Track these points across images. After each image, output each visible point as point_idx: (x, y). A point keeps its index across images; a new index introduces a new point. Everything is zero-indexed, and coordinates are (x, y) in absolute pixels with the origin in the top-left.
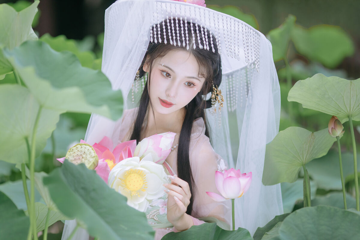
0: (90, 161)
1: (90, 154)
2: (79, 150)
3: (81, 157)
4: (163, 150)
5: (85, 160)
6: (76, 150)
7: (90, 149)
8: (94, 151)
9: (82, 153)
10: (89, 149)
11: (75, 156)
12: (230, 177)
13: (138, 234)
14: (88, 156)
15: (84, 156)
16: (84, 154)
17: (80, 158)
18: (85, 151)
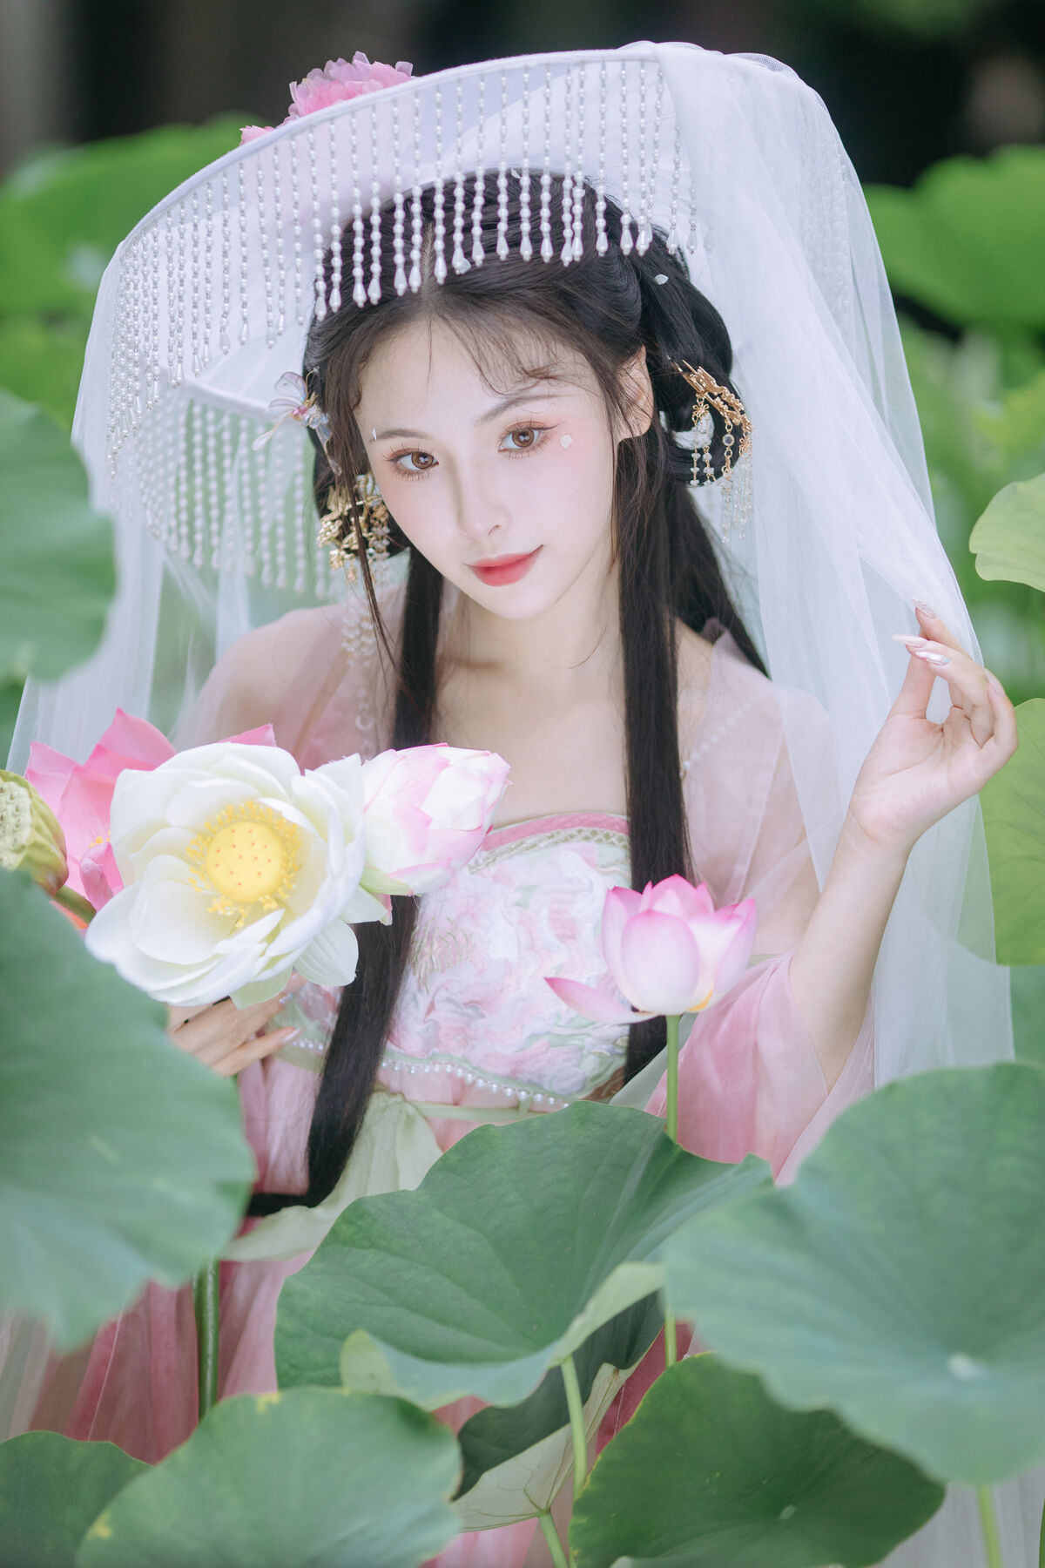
4: (433, 826)
12: (650, 912)
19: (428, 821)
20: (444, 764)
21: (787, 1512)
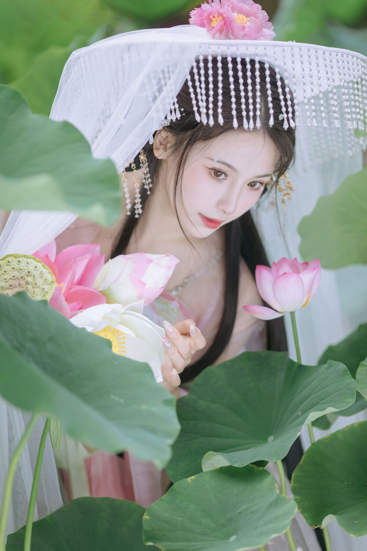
0: (46, 290)
1: (41, 277)
2: (14, 267)
3: (24, 282)
4: (146, 287)
5: (33, 287)
6: (8, 268)
7: (39, 265)
8: (48, 270)
9: (23, 274)
10: (37, 266)
11: (9, 280)
12: (285, 273)
13: (144, 407)
14: (40, 281)
15: (29, 279)
16: (27, 276)
17: (21, 283)
18: (29, 270)
20: (151, 261)
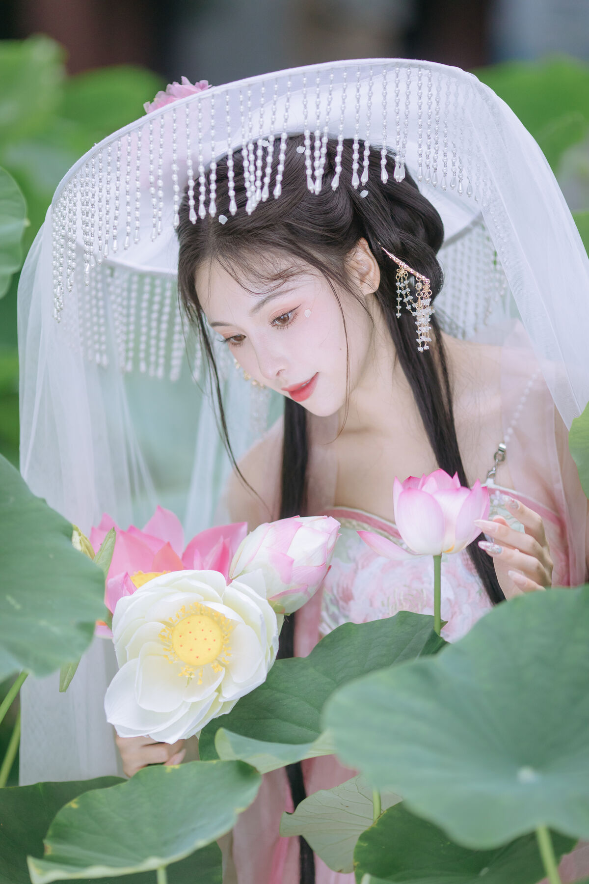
4: (295, 565)
19: (292, 562)
20: (300, 526)
21: (484, 871)
